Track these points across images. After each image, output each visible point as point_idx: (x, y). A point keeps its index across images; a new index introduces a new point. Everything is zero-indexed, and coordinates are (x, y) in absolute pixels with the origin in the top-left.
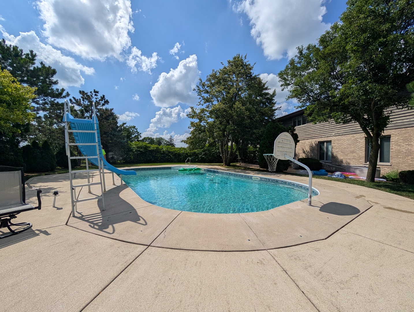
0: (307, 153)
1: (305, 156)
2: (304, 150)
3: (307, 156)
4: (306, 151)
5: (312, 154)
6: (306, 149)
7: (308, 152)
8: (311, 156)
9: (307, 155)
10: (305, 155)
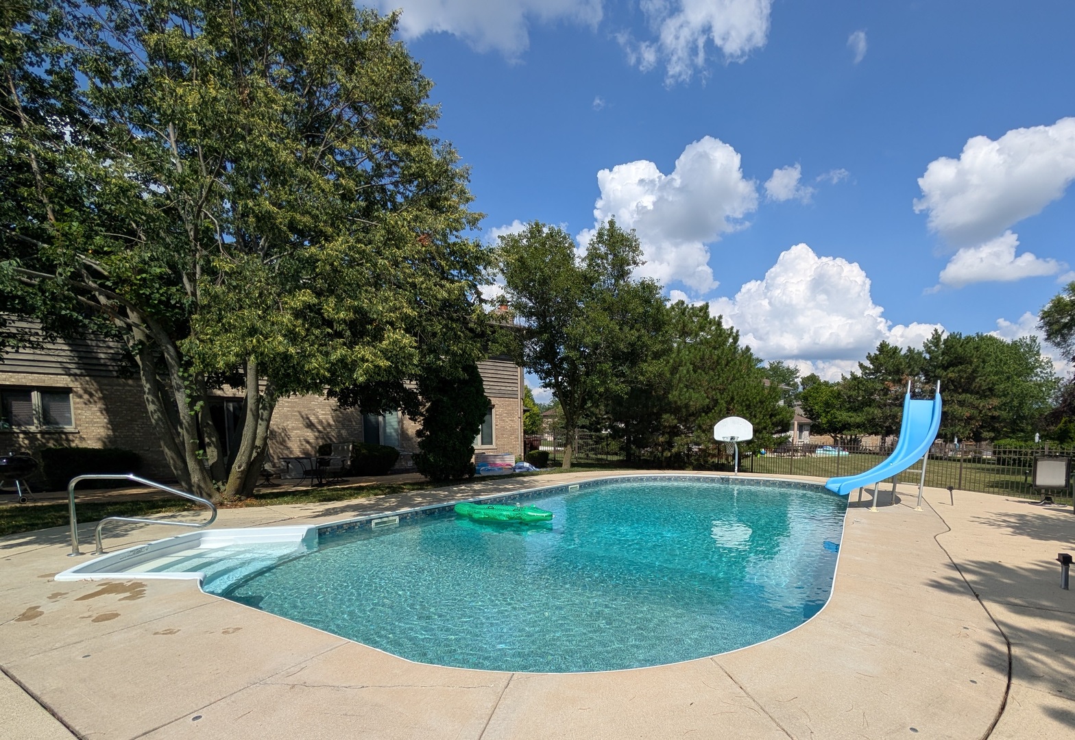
0: (324, 428)
2: (308, 418)
3: (323, 438)
4: (321, 422)
5: (344, 432)
6: (317, 418)
7: (329, 425)
8: (338, 436)
9: (323, 435)
10: (316, 434)
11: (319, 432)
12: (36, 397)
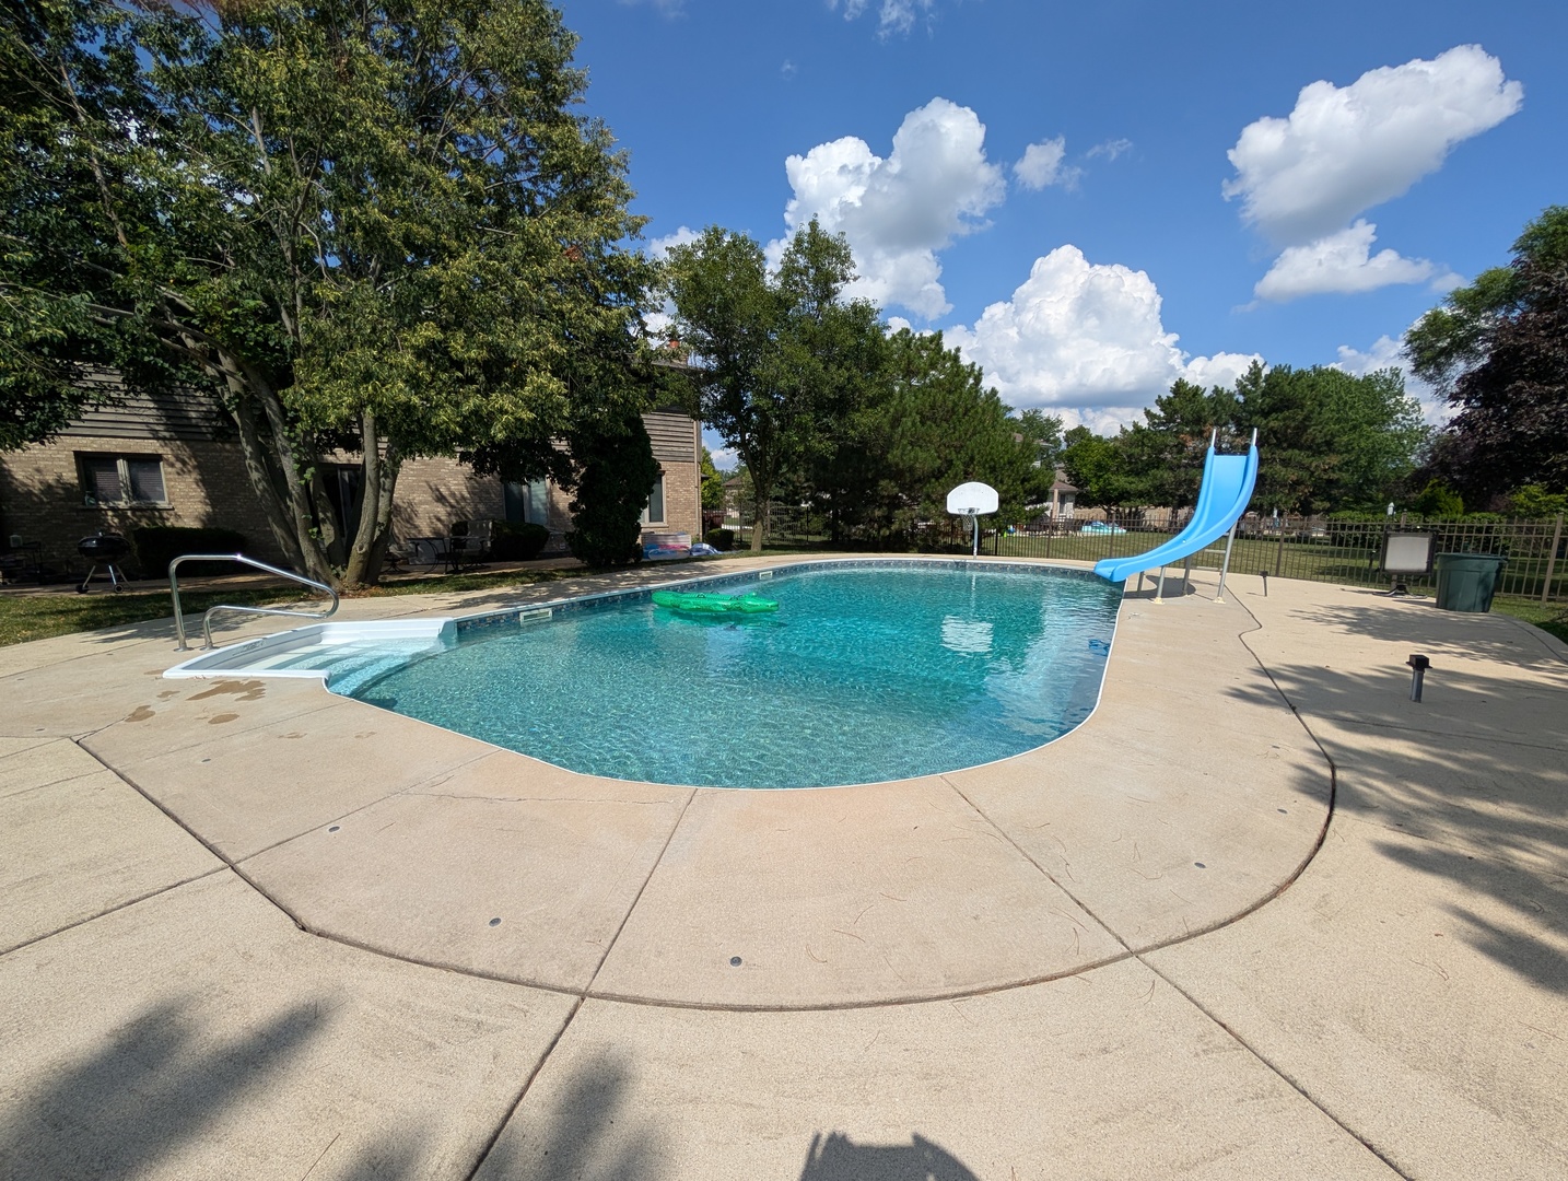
0: (457, 502)
1: (449, 514)
2: (438, 490)
3: (457, 515)
4: (453, 495)
5: (481, 507)
6: (449, 489)
7: (463, 498)
8: (475, 512)
9: (456, 510)
10: (449, 509)
11: (452, 506)
12: (121, 465)
